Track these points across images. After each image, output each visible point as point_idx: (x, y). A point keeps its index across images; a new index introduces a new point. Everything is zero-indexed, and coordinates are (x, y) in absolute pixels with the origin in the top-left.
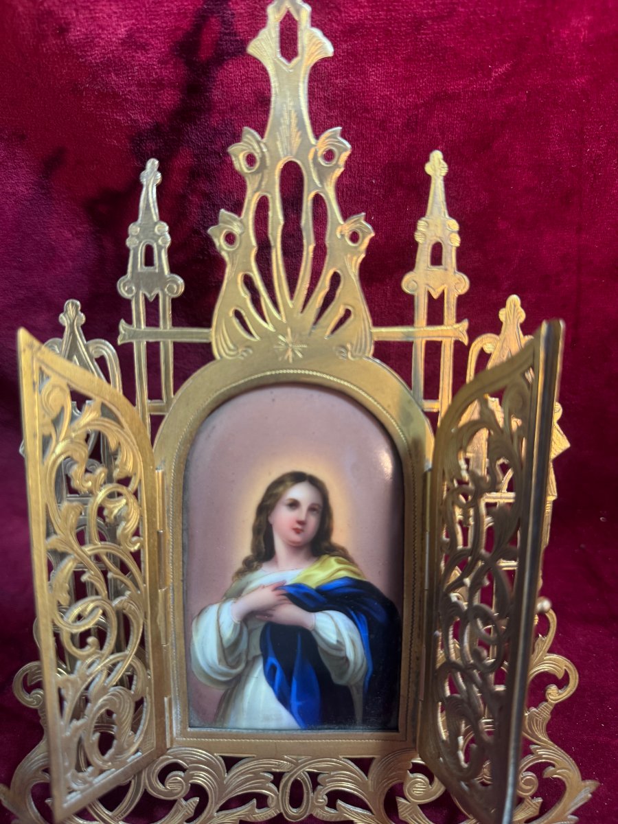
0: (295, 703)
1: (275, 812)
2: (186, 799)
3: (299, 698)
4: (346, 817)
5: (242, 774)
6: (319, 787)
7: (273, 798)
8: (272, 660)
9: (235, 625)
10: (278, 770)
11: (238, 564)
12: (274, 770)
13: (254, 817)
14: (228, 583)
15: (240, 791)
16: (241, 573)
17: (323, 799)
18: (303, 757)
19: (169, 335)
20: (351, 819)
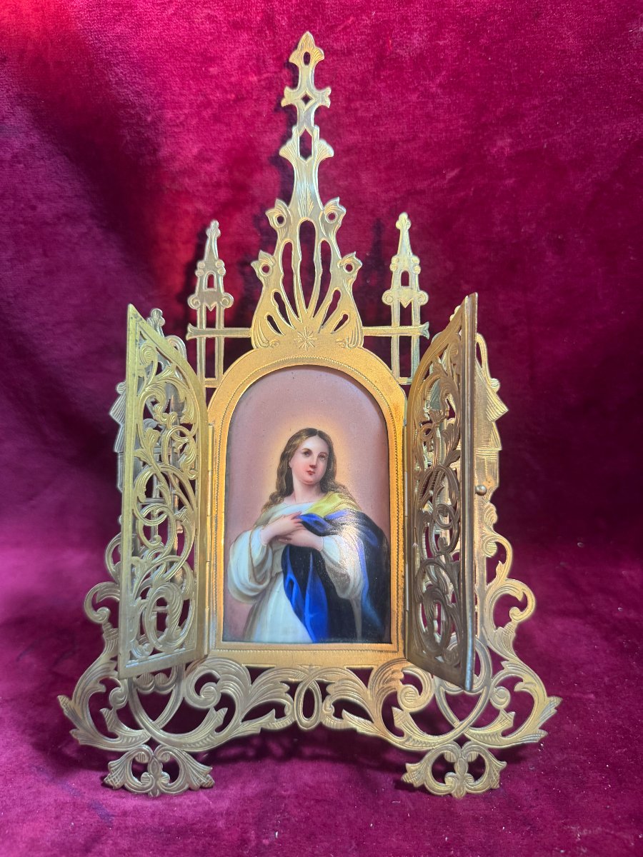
0: (308, 616)
1: (291, 720)
2: (217, 708)
3: (311, 611)
4: (348, 724)
5: (264, 684)
6: (328, 697)
7: (289, 707)
8: (291, 576)
9: (263, 547)
10: (293, 680)
13: (273, 726)
15: (264, 699)
16: (268, 506)
17: (330, 709)
19: (222, 333)
20: (354, 726)
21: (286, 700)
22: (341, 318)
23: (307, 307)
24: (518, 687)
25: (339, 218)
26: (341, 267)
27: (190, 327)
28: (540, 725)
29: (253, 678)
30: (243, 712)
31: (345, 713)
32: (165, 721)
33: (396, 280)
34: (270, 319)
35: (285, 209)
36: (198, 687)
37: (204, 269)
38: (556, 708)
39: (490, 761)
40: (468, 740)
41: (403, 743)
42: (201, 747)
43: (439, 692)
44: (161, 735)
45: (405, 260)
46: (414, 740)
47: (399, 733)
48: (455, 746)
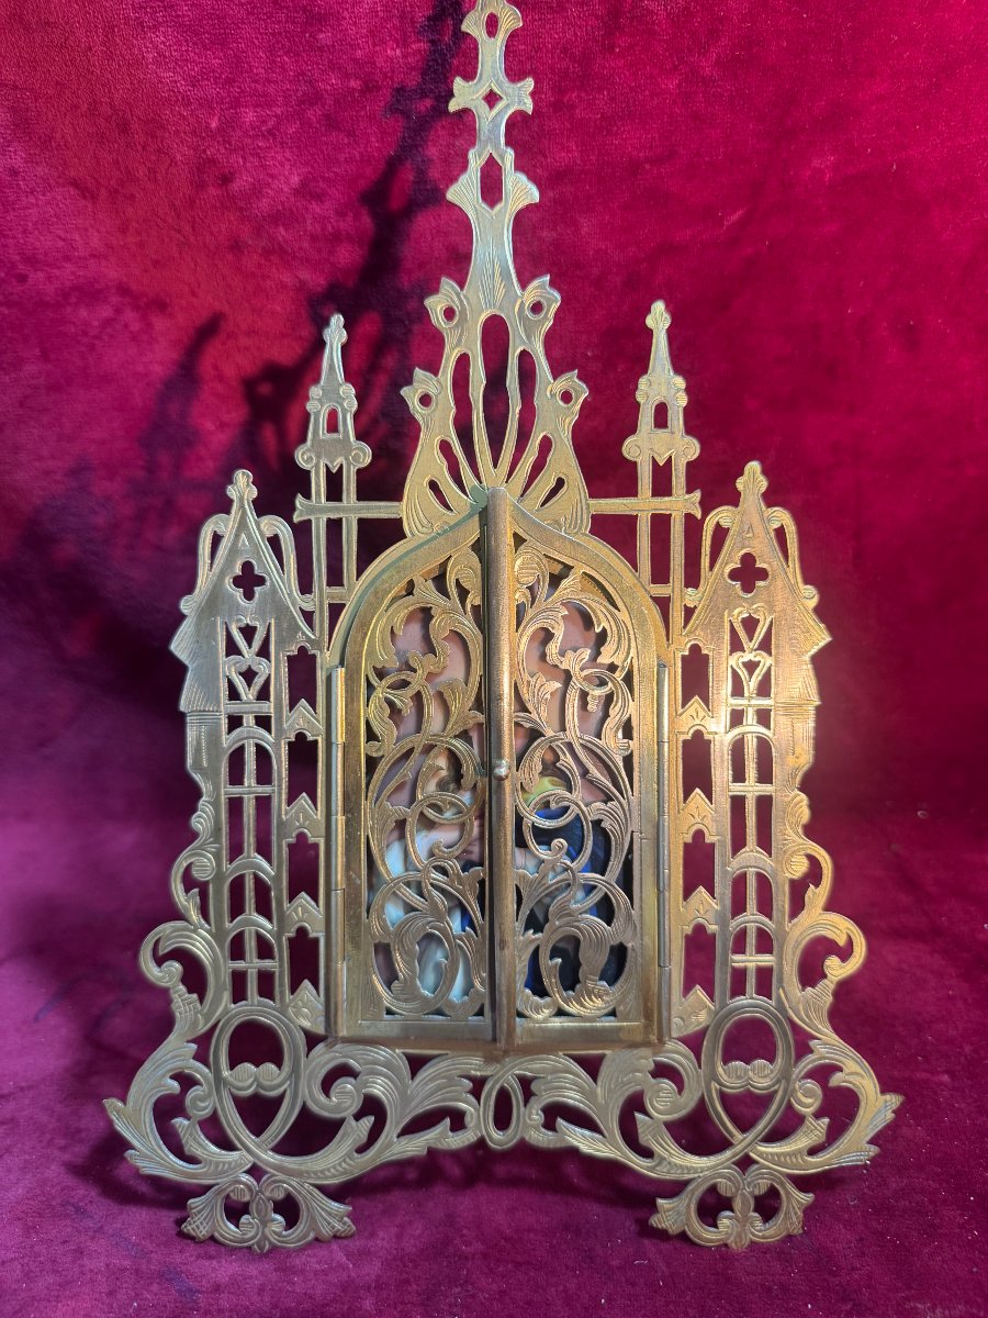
1: (475, 1134)
2: (358, 1117)
4: (569, 1143)
5: (432, 1080)
6: (533, 1099)
7: (472, 1115)
10: (478, 1074)
12: (473, 1073)
13: (448, 1143)
15: (432, 1103)
17: (538, 1117)
19: (353, 510)
20: (576, 1143)
21: (466, 1105)
22: (552, 484)
23: (495, 466)
24: (836, 1080)
25: (548, 310)
26: (553, 396)
27: (299, 500)
28: (868, 1138)
29: (414, 1071)
30: (398, 1123)
31: (560, 1122)
32: (276, 1137)
33: (646, 418)
34: (433, 486)
35: (458, 295)
36: (327, 1085)
37: (320, 400)
38: (893, 1112)
39: (787, 1193)
40: (754, 1162)
41: (652, 1169)
42: (334, 1176)
43: (709, 1091)
44: (271, 1158)
45: (662, 384)
46: (670, 1163)
47: (646, 1153)
48: (734, 1172)
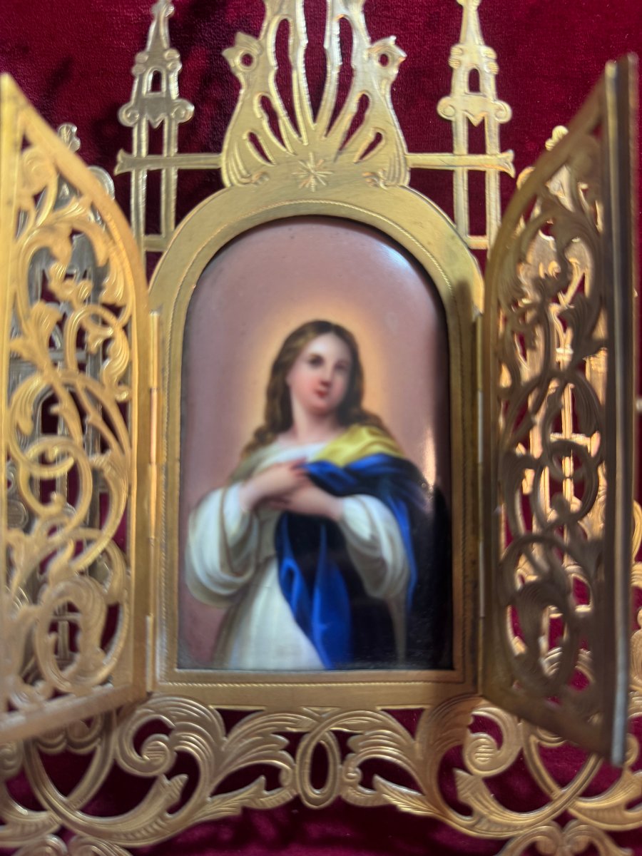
0: (318, 627)
1: (291, 793)
2: (170, 775)
3: (324, 619)
4: (386, 800)
5: (247, 736)
6: (350, 755)
7: (287, 771)
8: (290, 562)
9: (243, 517)
10: (294, 730)
11: (247, 436)
12: (289, 729)
13: (262, 802)
14: (236, 460)
15: (243, 763)
16: (252, 448)
17: (355, 774)
18: (328, 709)
20: (395, 802)
21: (282, 762)
22: (372, 139)
23: (315, 120)
26: (371, 58)
27: (121, 155)
29: (228, 727)
30: (211, 782)
31: (378, 779)
32: (85, 797)
33: (460, 82)
36: (139, 742)
37: (145, 64)
40: (572, 818)
41: (471, 827)
42: (144, 838)
43: (528, 746)
45: (473, 52)
46: (489, 821)
47: (466, 810)
